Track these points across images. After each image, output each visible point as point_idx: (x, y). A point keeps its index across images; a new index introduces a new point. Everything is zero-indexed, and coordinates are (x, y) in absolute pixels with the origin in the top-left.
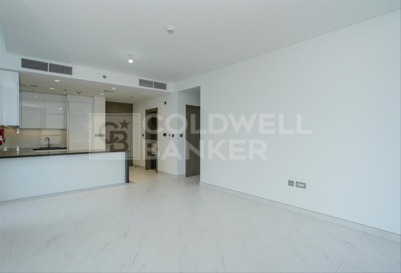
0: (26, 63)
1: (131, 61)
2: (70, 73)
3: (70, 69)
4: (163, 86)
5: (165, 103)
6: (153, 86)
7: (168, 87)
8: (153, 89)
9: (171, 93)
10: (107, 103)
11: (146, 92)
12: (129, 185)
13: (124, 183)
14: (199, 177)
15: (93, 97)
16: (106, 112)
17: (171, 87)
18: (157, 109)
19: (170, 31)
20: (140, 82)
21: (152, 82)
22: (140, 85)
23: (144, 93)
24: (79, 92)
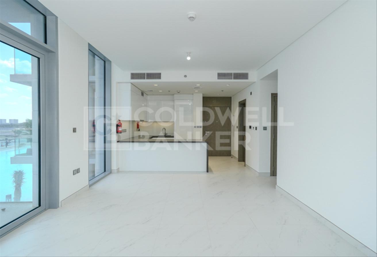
0: (134, 76)
1: (189, 58)
2: (160, 78)
3: (160, 74)
4: (245, 76)
5: (251, 93)
6: (233, 78)
7: (250, 76)
8: (233, 80)
9: (254, 82)
10: (204, 98)
11: (229, 85)
12: (209, 174)
13: (205, 172)
14: (276, 178)
15: (193, 94)
16: (203, 106)
17: (254, 76)
18: (245, 100)
19: (192, 18)
20: (218, 76)
21: (231, 74)
22: (218, 79)
23: (228, 85)
24: (178, 91)
